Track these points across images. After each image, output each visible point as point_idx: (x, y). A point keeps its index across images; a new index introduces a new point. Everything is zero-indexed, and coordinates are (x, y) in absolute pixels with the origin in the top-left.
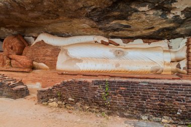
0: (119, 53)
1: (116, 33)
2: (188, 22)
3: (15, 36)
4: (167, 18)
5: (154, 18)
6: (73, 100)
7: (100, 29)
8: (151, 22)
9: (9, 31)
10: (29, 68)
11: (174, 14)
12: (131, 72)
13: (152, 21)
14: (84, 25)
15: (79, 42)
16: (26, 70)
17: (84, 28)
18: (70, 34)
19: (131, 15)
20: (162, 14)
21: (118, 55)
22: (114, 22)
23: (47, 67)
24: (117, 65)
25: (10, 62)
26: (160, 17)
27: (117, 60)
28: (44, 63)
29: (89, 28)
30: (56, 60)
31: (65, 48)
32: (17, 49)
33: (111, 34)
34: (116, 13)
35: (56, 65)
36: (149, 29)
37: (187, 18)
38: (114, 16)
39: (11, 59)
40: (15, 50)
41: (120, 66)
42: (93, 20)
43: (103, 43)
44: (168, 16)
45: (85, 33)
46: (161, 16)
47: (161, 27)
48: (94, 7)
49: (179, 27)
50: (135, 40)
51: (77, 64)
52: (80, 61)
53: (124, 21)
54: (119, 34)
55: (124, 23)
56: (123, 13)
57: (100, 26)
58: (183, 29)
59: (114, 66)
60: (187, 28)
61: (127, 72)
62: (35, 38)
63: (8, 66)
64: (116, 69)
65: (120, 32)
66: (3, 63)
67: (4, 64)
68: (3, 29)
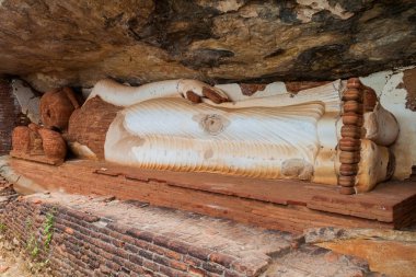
0: (213, 123)
2: (372, 25)
4: (300, 23)
5: (267, 26)
8: (267, 39)
11: (310, 7)
12: (238, 171)
13: (266, 34)
14: (149, 57)
17: (157, 65)
19: (212, 24)
20: (282, 11)
21: (211, 128)
22: (196, 45)
25: (42, 143)
26: (279, 21)
27: (210, 141)
29: (163, 64)
30: (103, 140)
33: (211, 74)
34: (182, 25)
36: (274, 55)
37: (358, 14)
38: (184, 32)
41: (215, 157)
44: (299, 17)
45: (165, 74)
46: (279, 17)
47: (301, 47)
48: (126, 17)
49: (353, 41)
50: (268, 86)
51: (134, 149)
53: (211, 40)
54: (224, 73)
55: (215, 45)
56: (194, 23)
58: (370, 45)
59: (202, 155)
60: (380, 42)
61: (230, 171)
63: (38, 152)
64: (206, 164)
66: (29, 145)
67: (30, 147)
68: (40, 76)
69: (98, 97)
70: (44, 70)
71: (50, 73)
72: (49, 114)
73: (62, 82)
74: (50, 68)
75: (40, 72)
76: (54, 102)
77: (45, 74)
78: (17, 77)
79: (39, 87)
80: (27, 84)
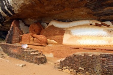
0: (111, 32)
1: (107, 17)
3: (36, 23)
6: (83, 69)
7: (94, 15)
9: (33, 21)
10: (45, 43)
14: (82, 12)
15: (78, 25)
16: (43, 45)
17: (82, 15)
18: (71, 20)
22: (106, 9)
23: (56, 42)
24: (110, 41)
25: (33, 39)
27: (109, 38)
28: (54, 40)
29: (85, 15)
30: (62, 38)
31: (68, 29)
32: (37, 31)
33: (102, 18)
35: (62, 41)
39: (34, 37)
40: (36, 32)
42: (89, 8)
43: (97, 25)
45: (82, 18)
51: (78, 40)
52: (80, 38)
54: (109, 18)
57: (95, 13)
62: (48, 24)
63: (32, 42)
64: (109, 44)
65: (110, 16)
68: (29, 19)
69: (53, 25)
70: (32, 17)
71: (33, 18)
72: (34, 31)
73: (36, 21)
74: (34, 17)
75: (29, 18)
76: (36, 27)
77: (31, 18)
78: (21, 19)
79: (27, 23)
80: (23, 22)
